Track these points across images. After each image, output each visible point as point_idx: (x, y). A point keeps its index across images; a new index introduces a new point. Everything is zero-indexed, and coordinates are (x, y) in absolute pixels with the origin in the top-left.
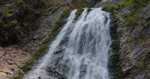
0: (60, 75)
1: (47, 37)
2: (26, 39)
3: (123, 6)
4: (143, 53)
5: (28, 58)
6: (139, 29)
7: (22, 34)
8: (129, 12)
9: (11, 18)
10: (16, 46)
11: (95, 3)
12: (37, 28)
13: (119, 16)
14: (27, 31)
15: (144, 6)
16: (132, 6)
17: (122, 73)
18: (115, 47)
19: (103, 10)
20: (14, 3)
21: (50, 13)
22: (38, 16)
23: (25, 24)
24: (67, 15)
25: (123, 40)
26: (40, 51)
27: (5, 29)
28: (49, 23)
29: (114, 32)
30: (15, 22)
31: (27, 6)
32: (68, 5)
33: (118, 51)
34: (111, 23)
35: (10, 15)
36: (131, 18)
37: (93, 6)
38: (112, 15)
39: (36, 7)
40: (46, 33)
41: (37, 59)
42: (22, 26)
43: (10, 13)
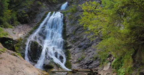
0: (44, 36)
1: (39, 22)
2: (31, 22)
3: (68, 12)
4: (74, 29)
5: (31, 29)
6: (73, 21)
7: (29, 20)
8: (70, 14)
9: (25, 14)
10: (27, 24)
12: (35, 18)
13: (66, 15)
14: (31, 19)
15: (75, 13)
16: (71, 12)
17: (66, 36)
18: (64, 27)
19: (61, 13)
20: (27, 8)
21: (41, 13)
22: (36, 13)
23: (31, 16)
24: (47, 14)
25: (67, 24)
26: (36, 26)
27: (23, 17)
28: (40, 17)
29: (64, 21)
30: (27, 15)
31: (32, 9)
32: (48, 10)
33: (65, 28)
34: (63, 18)
35: (25, 12)
36: (70, 17)
37: (57, 11)
38: (64, 15)
39: (35, 10)
40: (39, 20)
41: (35, 30)
42: (29, 17)
43: (25, 11)
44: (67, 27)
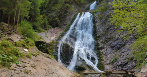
0: (74, 37)
1: (69, 24)
2: (61, 25)
3: (97, 11)
4: (105, 29)
5: (62, 31)
6: (104, 20)
7: (60, 23)
8: (99, 14)
9: (56, 17)
10: (58, 27)
11: (87, 10)
12: (65, 20)
13: (96, 15)
14: (62, 21)
15: (105, 11)
16: (101, 11)
17: (97, 36)
18: (95, 27)
19: (90, 13)
20: (57, 12)
21: (70, 14)
22: (65, 16)
23: (61, 19)
24: (76, 15)
25: (97, 24)
26: (66, 29)
27: (54, 21)
28: (70, 19)
29: (94, 21)
30: (57, 18)
31: (62, 12)
32: (77, 11)
33: (96, 28)
34: (93, 18)
35: (55, 16)
36: (100, 16)
37: (86, 12)
38: (93, 15)
39: (65, 13)
40: (69, 22)
41: (66, 32)
42: (60, 20)
43: (55, 15)
44: (97, 27)
